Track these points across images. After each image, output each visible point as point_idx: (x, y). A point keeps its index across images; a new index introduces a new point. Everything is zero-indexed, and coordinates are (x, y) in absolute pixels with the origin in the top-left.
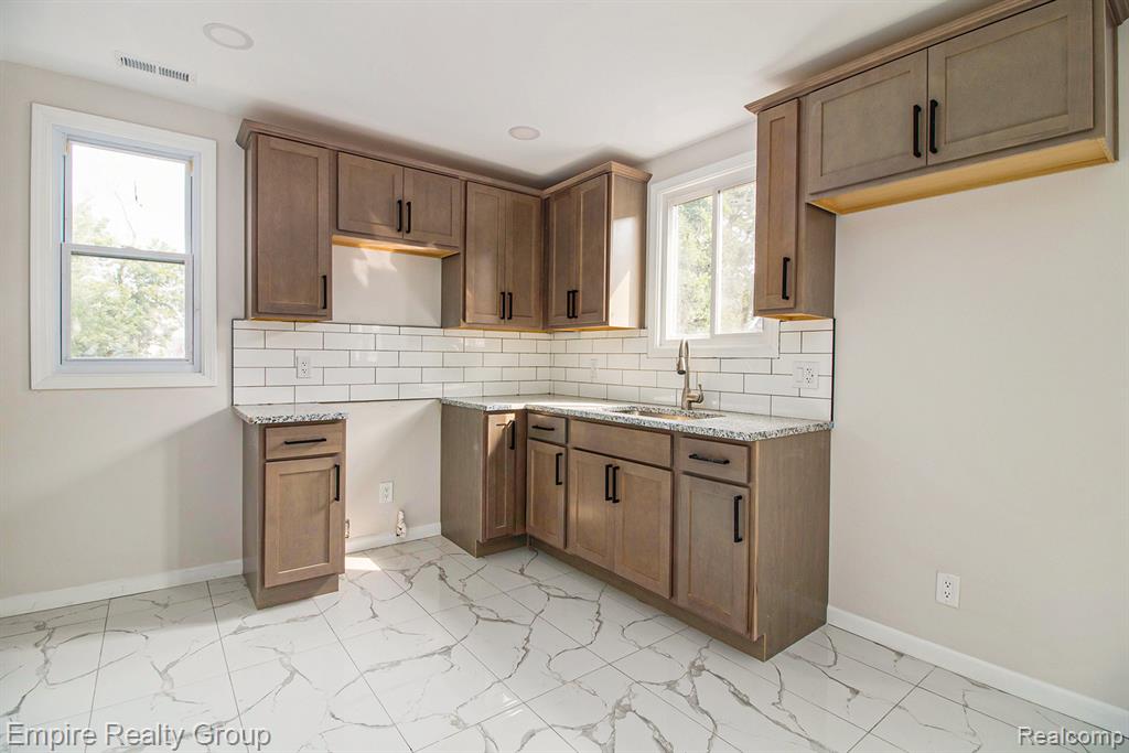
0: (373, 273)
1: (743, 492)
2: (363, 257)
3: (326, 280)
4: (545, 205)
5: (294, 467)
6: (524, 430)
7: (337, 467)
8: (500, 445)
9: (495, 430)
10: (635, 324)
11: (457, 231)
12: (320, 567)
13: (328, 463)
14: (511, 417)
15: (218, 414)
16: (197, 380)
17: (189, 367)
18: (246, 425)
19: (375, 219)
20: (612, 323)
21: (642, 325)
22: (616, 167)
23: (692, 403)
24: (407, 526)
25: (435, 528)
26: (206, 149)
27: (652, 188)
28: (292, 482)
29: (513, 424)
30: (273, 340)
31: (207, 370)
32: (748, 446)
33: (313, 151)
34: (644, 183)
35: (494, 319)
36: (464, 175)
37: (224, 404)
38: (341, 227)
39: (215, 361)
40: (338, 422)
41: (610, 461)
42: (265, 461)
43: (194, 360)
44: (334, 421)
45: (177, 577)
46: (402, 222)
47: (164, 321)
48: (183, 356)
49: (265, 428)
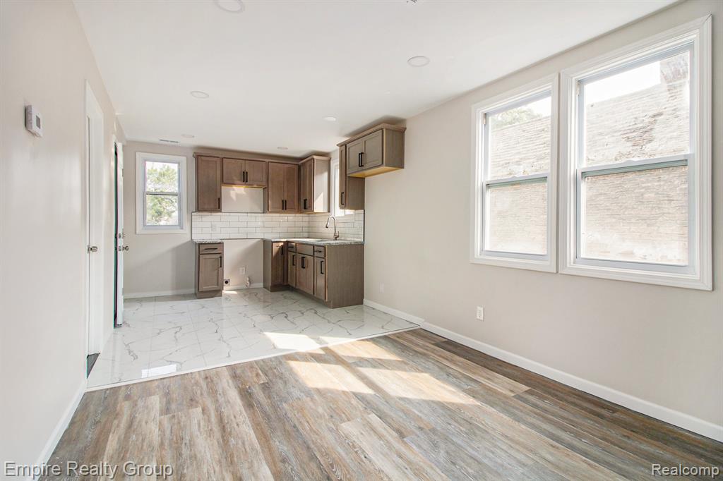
0: (237, 195)
1: (323, 260)
2: (234, 190)
3: (219, 200)
4: (299, 167)
5: (208, 256)
6: (287, 248)
7: (221, 257)
8: (278, 253)
9: (276, 248)
10: (326, 211)
11: (265, 180)
12: (215, 287)
13: (218, 256)
14: (281, 244)
15: (188, 242)
16: (181, 231)
17: (179, 227)
18: (196, 243)
19: (235, 178)
20: (315, 211)
21: (329, 211)
22: (315, 157)
23: (336, 238)
24: (250, 283)
25: (261, 285)
26: (184, 159)
27: (331, 162)
28: (207, 261)
29: (282, 247)
30: (204, 219)
31: (184, 228)
32: (324, 247)
33: (215, 159)
34: (329, 161)
35: (281, 209)
36: (267, 160)
37: (189, 239)
38: (224, 181)
39: (187, 225)
40: (221, 244)
41: (303, 256)
42: (199, 254)
43: (181, 225)
44: (220, 243)
45: (175, 292)
46: (245, 179)
47: (168, 208)
48: (177, 224)
49: (200, 244)
